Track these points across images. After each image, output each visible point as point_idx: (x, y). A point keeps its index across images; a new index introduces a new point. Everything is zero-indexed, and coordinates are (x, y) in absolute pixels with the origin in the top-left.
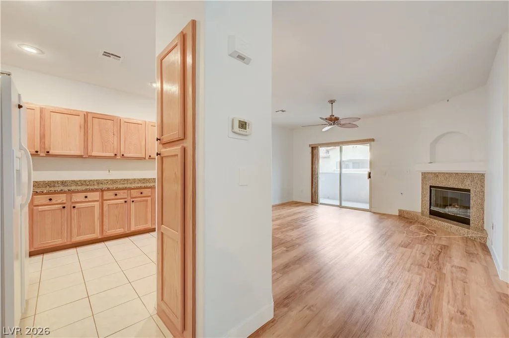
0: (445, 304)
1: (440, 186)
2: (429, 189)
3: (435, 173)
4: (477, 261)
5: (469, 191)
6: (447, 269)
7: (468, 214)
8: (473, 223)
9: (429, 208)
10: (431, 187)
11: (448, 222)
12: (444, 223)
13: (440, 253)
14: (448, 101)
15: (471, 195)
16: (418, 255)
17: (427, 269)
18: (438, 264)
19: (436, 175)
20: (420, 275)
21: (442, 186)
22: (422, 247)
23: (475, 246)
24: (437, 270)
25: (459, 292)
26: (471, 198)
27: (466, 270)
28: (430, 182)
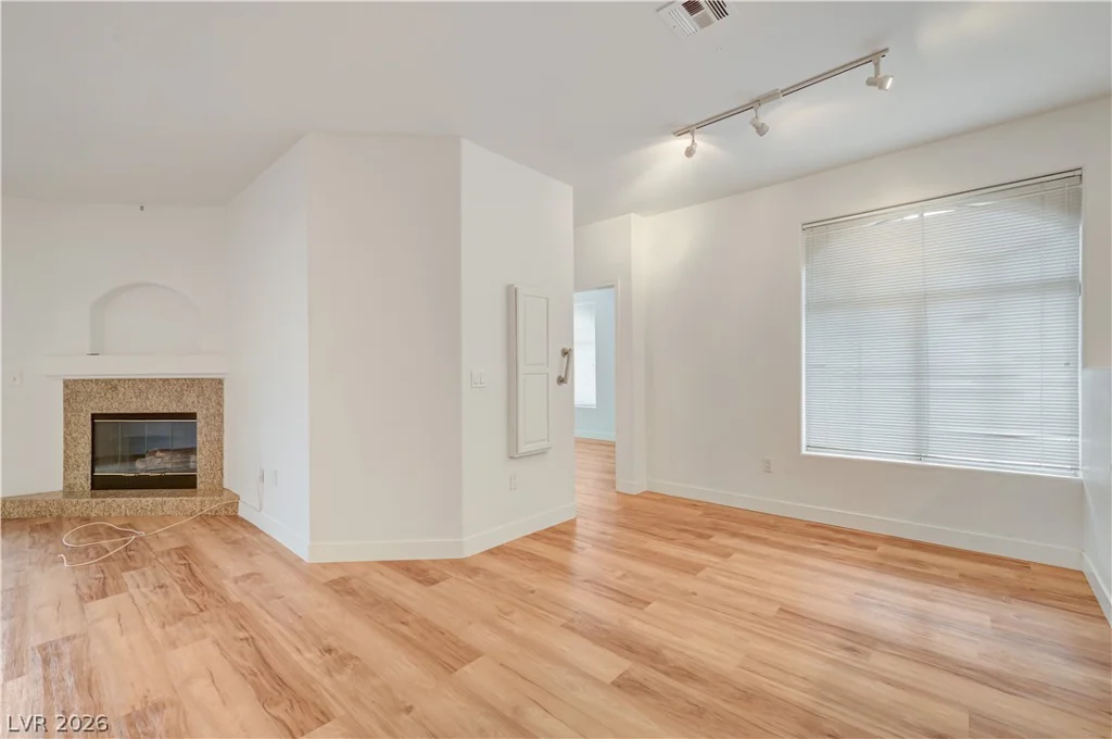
0: (295, 656)
1: (122, 411)
2: (90, 422)
3: (107, 382)
4: (259, 552)
5: (193, 416)
6: (234, 593)
7: (192, 465)
8: (202, 482)
9: (90, 472)
10: (94, 416)
11: (153, 495)
12: (144, 500)
13: (189, 566)
14: (142, 208)
15: (199, 425)
16: (154, 598)
17: (206, 615)
18: (210, 591)
19: (111, 385)
20: (204, 636)
21: (129, 412)
22: (143, 574)
23: (227, 526)
24: (220, 605)
25: (290, 620)
26: (198, 430)
27: (259, 574)
28: (91, 404)
